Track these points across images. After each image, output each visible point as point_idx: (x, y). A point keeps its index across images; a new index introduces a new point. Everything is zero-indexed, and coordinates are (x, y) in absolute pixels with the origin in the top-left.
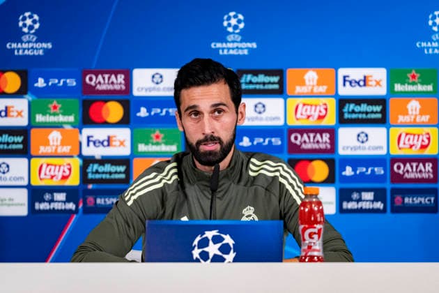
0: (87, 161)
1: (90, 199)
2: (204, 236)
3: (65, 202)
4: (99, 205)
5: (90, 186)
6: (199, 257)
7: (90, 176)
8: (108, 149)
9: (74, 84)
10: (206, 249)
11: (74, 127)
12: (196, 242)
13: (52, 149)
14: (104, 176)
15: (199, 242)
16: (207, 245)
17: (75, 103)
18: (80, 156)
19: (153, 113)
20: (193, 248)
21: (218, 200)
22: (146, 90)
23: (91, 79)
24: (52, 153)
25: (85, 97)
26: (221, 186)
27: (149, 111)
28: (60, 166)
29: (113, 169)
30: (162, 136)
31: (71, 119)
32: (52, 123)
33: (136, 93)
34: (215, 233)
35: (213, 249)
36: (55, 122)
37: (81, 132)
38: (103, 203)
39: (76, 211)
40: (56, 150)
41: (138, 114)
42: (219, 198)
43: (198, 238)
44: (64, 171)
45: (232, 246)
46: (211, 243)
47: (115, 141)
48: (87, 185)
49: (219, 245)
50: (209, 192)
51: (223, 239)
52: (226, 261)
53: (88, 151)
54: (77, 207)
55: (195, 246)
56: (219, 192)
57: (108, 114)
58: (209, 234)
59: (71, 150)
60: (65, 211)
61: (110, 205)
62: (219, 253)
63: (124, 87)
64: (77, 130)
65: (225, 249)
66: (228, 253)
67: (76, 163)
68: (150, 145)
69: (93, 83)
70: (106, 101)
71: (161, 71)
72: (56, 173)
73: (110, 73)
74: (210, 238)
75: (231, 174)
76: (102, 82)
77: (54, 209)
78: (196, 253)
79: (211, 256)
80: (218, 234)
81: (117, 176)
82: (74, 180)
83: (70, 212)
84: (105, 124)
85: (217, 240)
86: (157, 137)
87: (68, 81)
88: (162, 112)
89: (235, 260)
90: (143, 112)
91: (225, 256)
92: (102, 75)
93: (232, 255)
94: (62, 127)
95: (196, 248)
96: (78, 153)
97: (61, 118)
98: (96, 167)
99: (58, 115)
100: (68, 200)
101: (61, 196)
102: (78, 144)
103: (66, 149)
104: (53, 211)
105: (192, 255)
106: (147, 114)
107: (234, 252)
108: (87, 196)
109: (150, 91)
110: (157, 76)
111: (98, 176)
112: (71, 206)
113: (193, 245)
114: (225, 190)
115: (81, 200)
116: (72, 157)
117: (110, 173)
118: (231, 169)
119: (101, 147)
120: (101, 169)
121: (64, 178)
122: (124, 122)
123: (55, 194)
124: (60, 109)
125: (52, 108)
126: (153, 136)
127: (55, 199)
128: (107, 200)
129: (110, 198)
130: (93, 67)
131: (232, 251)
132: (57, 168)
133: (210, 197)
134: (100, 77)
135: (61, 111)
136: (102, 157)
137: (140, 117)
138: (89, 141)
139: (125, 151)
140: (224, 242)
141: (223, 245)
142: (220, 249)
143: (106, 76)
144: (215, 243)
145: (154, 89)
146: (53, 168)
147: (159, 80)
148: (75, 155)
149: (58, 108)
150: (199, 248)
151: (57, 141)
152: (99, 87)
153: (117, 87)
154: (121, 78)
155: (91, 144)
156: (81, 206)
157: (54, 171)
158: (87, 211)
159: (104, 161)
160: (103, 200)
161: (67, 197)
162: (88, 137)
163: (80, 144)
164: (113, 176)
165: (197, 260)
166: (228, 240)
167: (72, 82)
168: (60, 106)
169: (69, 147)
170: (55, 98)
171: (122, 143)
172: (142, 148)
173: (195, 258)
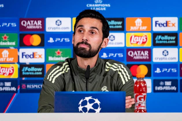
0: (22, 66)
1: (24, 85)
2: (85, 100)
3: (10, 87)
4: (28, 88)
5: (24, 79)
6: (82, 110)
7: (24, 73)
8: (33, 59)
9: (15, 25)
10: (85, 106)
11: (15, 48)
12: (80, 103)
13: (4, 59)
14: (31, 73)
15: (82, 103)
16: (86, 104)
17: (16, 36)
18: (18, 63)
19: (56, 41)
20: (79, 106)
21: (89, 83)
22: (53, 29)
23: (24, 23)
24: (3, 61)
25: (21, 32)
26: (91, 76)
27: (54, 39)
28: (8, 68)
29: (36, 69)
30: (61, 52)
31: (14, 43)
32: (4, 46)
33: (47, 30)
34: (90, 98)
35: (89, 106)
36: (5, 46)
37: (19, 51)
38: (30, 87)
39: (17, 91)
40: (6, 60)
41: (49, 41)
42: (89, 82)
43: (82, 101)
44: (10, 71)
45: (99, 105)
46: (88, 103)
47: (37, 55)
48: (22, 78)
49: (92, 104)
50: (85, 79)
51: (95, 101)
52: (96, 113)
53: (23, 60)
54: (17, 90)
55: (80, 105)
56: (90, 79)
57: (33, 41)
58: (87, 99)
59: (13, 60)
60: (11, 92)
61: (34, 88)
62: (92, 108)
63: (41, 27)
64: (17, 49)
65: (96, 106)
66: (97, 108)
67: (16, 67)
68: (55, 57)
69: (25, 25)
70: (32, 35)
71: (61, 19)
72: (6, 72)
73: (34, 20)
74: (88, 100)
75: (96, 70)
76: (30, 25)
77: (5, 90)
78: (80, 108)
79: (88, 110)
80: (92, 98)
81: (38, 73)
82: (15, 75)
83: (13, 92)
84: (31, 46)
85: (91, 101)
86: (59, 53)
87: (12, 24)
88: (61, 40)
89: (101, 112)
90: (51, 40)
91: (95, 110)
92: (30, 21)
93: (99, 109)
94: (9, 48)
95: (81, 106)
96: (17, 61)
97: (8, 43)
98: (26, 68)
99: (7, 41)
100: (12, 86)
101: (8, 84)
102: (17, 57)
103: (11, 60)
104: (4, 91)
105: (78, 109)
106: (53, 41)
107: (100, 108)
108: (22, 84)
109: (55, 29)
110: (59, 22)
111: (28, 73)
112: (14, 89)
113: (79, 104)
114: (93, 78)
115: (19, 86)
116: (14, 63)
117: (34, 72)
118: (96, 67)
119: (29, 58)
120: (29, 70)
121: (10, 74)
122: (41, 45)
123: (5, 83)
124: (8, 39)
125: (4, 38)
126: (56, 52)
127: (5, 85)
128: (32, 86)
129: (34, 85)
130: (25, 17)
131: (99, 107)
132: (7, 69)
133: (85, 82)
134: (29, 22)
135: (9, 40)
136: (30, 63)
137: (50, 43)
138: (23, 55)
139: (42, 60)
140: (95, 103)
141: (94, 104)
142: (93, 106)
143: (32, 22)
144: (90, 103)
145: (57, 28)
146: (4, 69)
147: (60, 24)
148: (16, 62)
149: (7, 38)
150: (82, 106)
151: (6, 55)
152: (28, 27)
153: (38, 27)
154: (40, 22)
155: (24, 57)
156: (19, 89)
157: (5, 71)
158: (22, 91)
159: (31, 65)
160: (30, 86)
161: (11, 84)
162: (23, 53)
163: (19, 56)
164: (36, 73)
165: (81, 112)
166: (97, 101)
167: (14, 25)
168: (8, 37)
169: (13, 59)
170: (5, 33)
171: (40, 56)
172: (51, 59)
173: (80, 111)
